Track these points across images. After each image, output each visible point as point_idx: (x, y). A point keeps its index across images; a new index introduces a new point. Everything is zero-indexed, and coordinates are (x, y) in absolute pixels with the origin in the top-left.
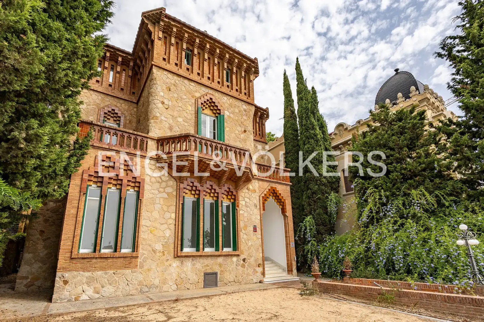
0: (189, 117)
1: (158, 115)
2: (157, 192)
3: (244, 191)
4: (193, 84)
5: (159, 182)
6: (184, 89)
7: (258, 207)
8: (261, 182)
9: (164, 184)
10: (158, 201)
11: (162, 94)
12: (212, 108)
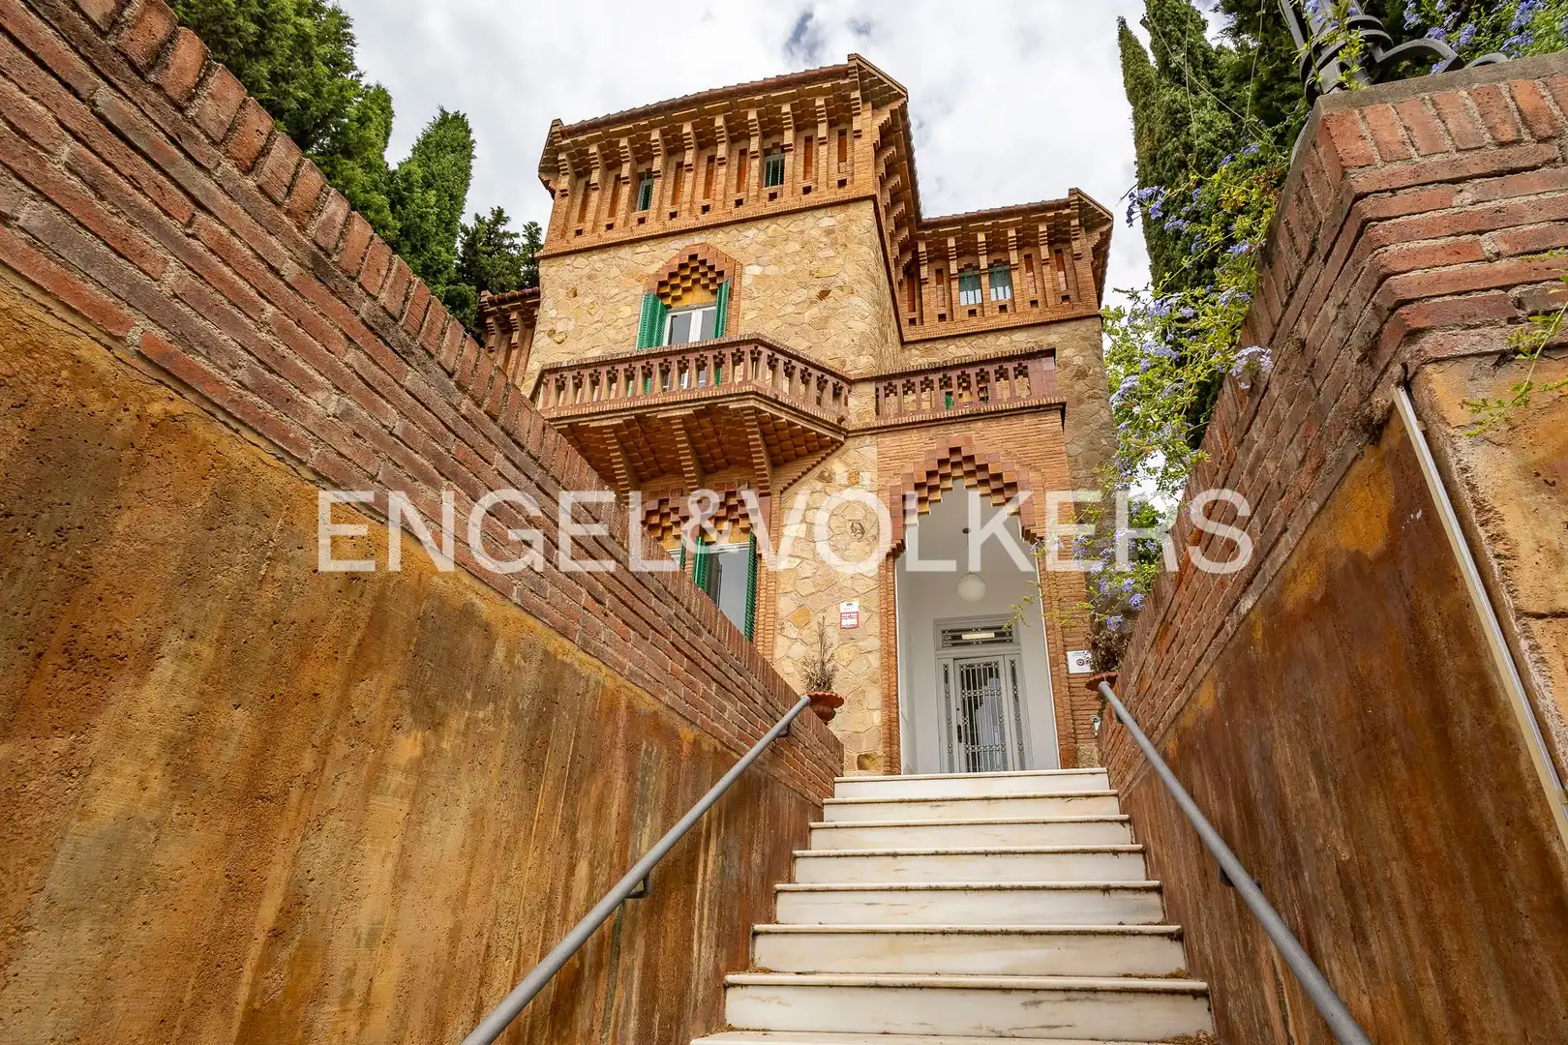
0: (621, 338)
3: (805, 488)
4: (645, 248)
6: (615, 271)
8: (889, 441)
12: (703, 281)
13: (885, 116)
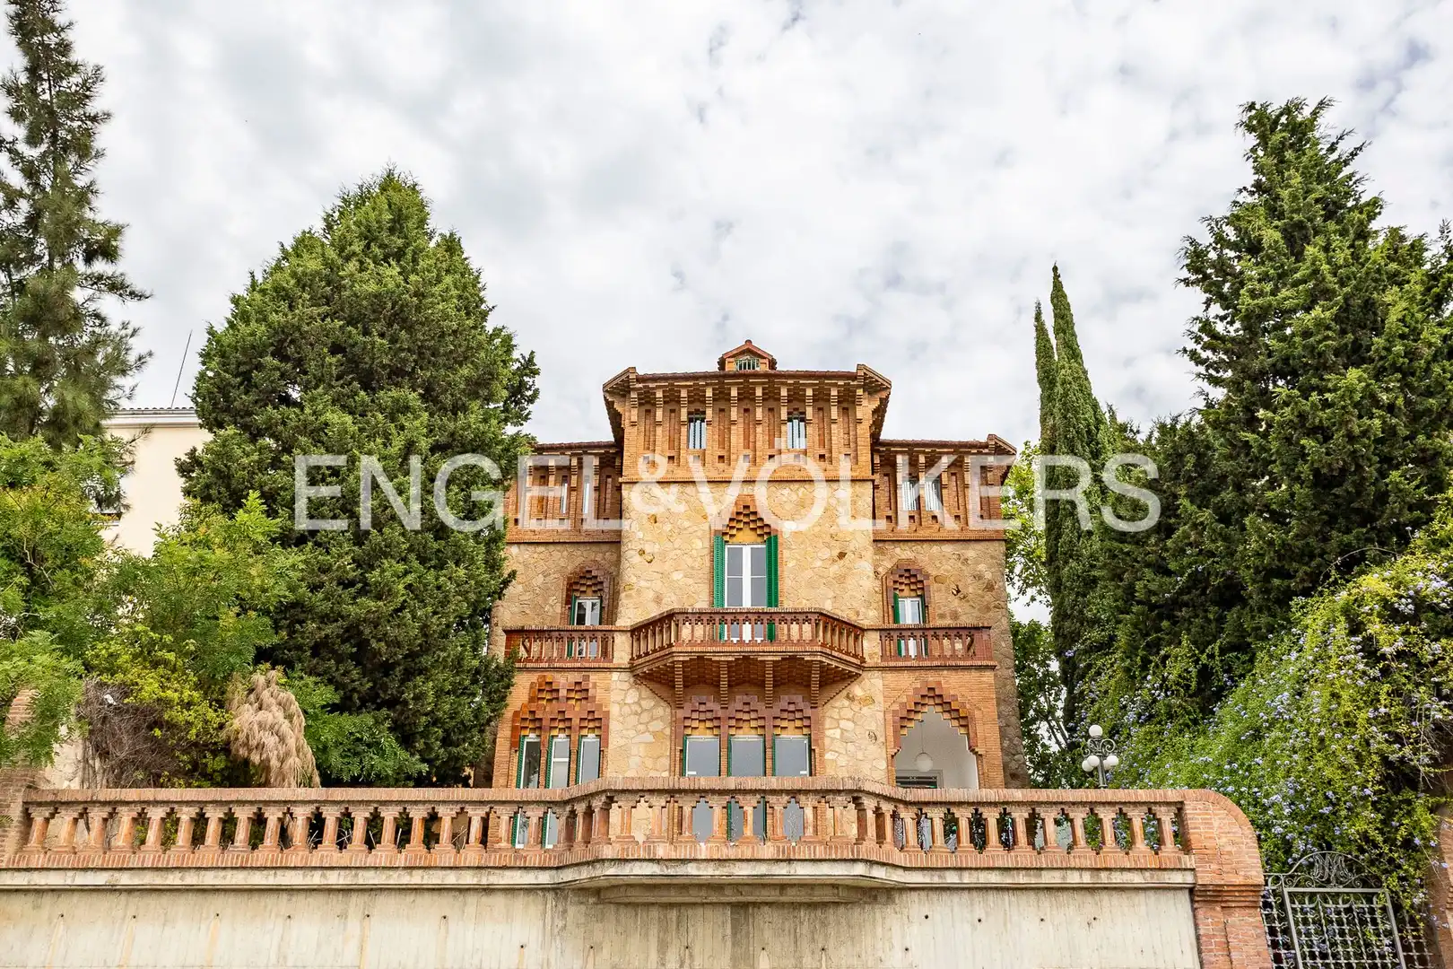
0: (696, 565)
1: (633, 580)
2: (632, 733)
3: (838, 704)
5: (636, 713)
7: (882, 739)
8: (890, 676)
9: (645, 717)
10: (634, 751)
11: (640, 535)
12: (752, 526)
13: (876, 404)
